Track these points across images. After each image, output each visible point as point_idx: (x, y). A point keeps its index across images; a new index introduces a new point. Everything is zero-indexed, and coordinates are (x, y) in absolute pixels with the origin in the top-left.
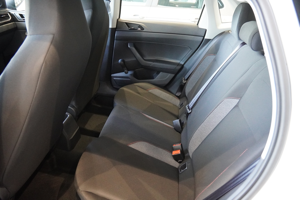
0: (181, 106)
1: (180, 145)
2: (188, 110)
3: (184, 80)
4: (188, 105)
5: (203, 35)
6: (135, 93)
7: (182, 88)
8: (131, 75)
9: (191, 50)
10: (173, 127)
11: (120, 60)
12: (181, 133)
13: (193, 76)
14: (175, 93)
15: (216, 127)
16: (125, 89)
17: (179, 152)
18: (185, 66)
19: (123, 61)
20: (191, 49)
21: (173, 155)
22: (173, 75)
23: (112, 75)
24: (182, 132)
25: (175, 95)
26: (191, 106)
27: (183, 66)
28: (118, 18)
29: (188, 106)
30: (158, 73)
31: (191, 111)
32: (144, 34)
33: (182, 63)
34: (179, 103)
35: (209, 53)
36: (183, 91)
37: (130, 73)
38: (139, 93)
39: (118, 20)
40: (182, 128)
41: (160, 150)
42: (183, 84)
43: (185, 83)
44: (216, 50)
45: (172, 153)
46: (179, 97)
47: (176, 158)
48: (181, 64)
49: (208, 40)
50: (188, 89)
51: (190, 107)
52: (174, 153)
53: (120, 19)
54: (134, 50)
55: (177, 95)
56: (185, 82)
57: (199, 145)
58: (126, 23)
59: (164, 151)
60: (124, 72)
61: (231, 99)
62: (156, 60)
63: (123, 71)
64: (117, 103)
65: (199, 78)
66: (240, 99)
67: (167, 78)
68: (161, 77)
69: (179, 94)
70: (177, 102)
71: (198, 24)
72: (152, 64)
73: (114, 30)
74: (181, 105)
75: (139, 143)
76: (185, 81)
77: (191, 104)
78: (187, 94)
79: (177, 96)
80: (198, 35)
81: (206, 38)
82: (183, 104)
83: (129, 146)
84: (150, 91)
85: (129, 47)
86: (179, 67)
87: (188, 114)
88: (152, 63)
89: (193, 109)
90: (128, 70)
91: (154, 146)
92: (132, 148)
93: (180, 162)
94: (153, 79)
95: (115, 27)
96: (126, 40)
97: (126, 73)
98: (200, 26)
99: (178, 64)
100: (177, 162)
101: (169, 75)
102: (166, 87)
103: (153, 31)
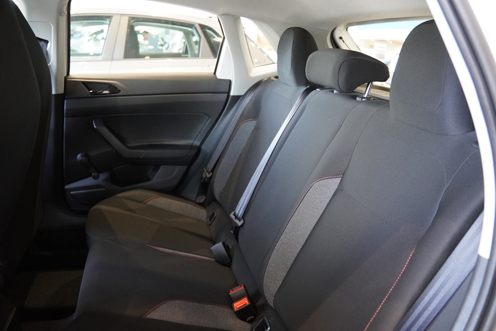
0: (210, 220)
1: (243, 288)
2: (237, 221)
3: (207, 172)
4: (233, 213)
5: (227, 91)
6: (124, 212)
7: (206, 186)
8: (105, 180)
9: (210, 119)
10: (214, 260)
11: (79, 156)
12: (230, 267)
13: (223, 161)
14: (194, 200)
15: (309, 235)
16: (102, 207)
17: (245, 302)
18: (203, 147)
19: (86, 155)
20: (209, 117)
21: (236, 310)
22: (185, 167)
23: (67, 187)
24: (231, 265)
25: (195, 202)
26: (240, 213)
27: (199, 149)
28: (65, 75)
29: (234, 215)
30: (156, 168)
31: (242, 222)
32: (120, 101)
33: (197, 143)
34: (206, 216)
35: (243, 118)
36: (208, 192)
37: (102, 176)
38: (131, 210)
39: (66, 78)
40: (231, 257)
41: (209, 307)
42: (206, 179)
43: (211, 177)
44: (255, 112)
45: (232, 307)
46: (203, 205)
47: (242, 314)
48: (196, 147)
49: (237, 98)
50: (218, 187)
51: (240, 215)
52: (238, 305)
53: (69, 77)
54: (105, 131)
55: (198, 201)
56: (210, 175)
57: (283, 278)
58: (84, 83)
59: (217, 308)
60: (91, 178)
61: (326, 180)
62: (151, 145)
63: (90, 175)
64: (95, 238)
65: (235, 164)
66: (342, 177)
67: (174, 174)
68: (163, 175)
69: (202, 199)
70: (202, 214)
71: (215, 73)
72: (144, 153)
73: (60, 98)
74: (211, 217)
75: (166, 304)
76: (209, 173)
77: (240, 209)
78: (217, 197)
79: (200, 204)
80: (217, 91)
81: (232, 94)
82: (213, 214)
83: (148, 317)
84: (149, 203)
85: (95, 127)
86: (193, 152)
87: (237, 229)
88: (144, 151)
89: (247, 218)
90: (99, 172)
91: (195, 304)
92: (154, 319)
93: (251, 322)
94: (148, 180)
95: (63, 92)
96: (86, 115)
97: (96, 178)
98: (219, 75)
99: (191, 147)
100: (246, 321)
101: (178, 168)
102: (175, 191)
103: (137, 93)
